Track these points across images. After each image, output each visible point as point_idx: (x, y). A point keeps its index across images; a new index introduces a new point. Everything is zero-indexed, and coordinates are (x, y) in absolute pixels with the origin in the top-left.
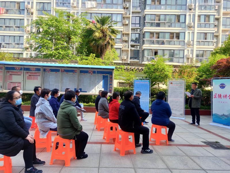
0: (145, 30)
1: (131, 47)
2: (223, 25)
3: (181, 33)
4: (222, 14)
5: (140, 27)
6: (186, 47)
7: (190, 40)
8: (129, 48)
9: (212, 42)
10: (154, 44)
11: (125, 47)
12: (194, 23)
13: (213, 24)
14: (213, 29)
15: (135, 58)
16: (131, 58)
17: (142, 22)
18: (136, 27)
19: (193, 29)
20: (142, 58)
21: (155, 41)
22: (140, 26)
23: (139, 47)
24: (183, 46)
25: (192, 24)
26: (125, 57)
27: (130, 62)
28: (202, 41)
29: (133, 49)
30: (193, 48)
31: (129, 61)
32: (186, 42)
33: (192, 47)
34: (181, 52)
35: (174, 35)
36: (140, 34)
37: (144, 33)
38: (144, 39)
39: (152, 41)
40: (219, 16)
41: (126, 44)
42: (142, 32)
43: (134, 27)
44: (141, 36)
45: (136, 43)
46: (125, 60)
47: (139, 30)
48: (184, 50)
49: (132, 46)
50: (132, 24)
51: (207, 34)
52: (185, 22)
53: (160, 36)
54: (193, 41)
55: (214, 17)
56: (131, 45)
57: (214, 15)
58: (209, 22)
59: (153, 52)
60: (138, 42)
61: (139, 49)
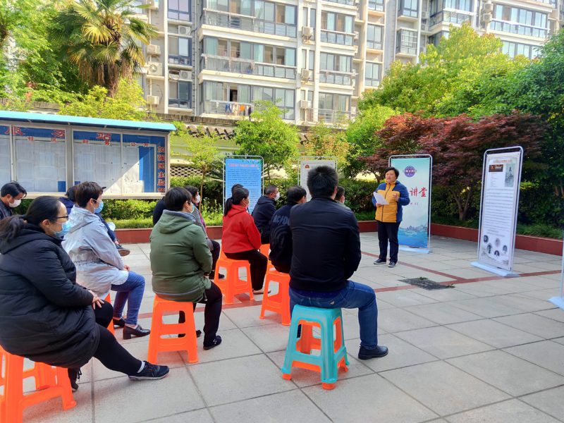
0: (205, 33)
1: (170, 72)
2: (368, 41)
3: (287, 50)
4: (366, 17)
5: (191, 23)
6: (298, 85)
7: (307, 69)
8: (164, 75)
9: (349, 76)
10: (229, 71)
11: (154, 71)
12: (315, 29)
13: (350, 35)
14: (352, 48)
15: (183, 103)
16: (171, 102)
17: (195, 9)
18: (180, 22)
19: (312, 43)
20: (198, 104)
21: (230, 64)
22: (190, 20)
23: (190, 74)
24: (293, 81)
25: (311, 31)
26: (155, 97)
27: (169, 111)
28: (330, 73)
29: (175, 78)
30: (314, 86)
31: (167, 109)
32: (299, 71)
33: (311, 84)
34: (290, 95)
35: (272, 51)
36: (193, 41)
37: (202, 40)
38: (203, 55)
39: (224, 63)
40: (360, 19)
41: (157, 64)
42: (198, 37)
43: (175, 21)
44: (196, 47)
45: (184, 64)
46: (156, 105)
47: (188, 30)
48: (294, 90)
49: (174, 71)
50: (169, 10)
51: (341, 57)
52: (296, 24)
53: (242, 52)
54: (313, 70)
55: (353, 21)
56: (169, 68)
57: (353, 17)
58: (344, 31)
59: (226, 90)
60: (188, 62)
61: (191, 81)
